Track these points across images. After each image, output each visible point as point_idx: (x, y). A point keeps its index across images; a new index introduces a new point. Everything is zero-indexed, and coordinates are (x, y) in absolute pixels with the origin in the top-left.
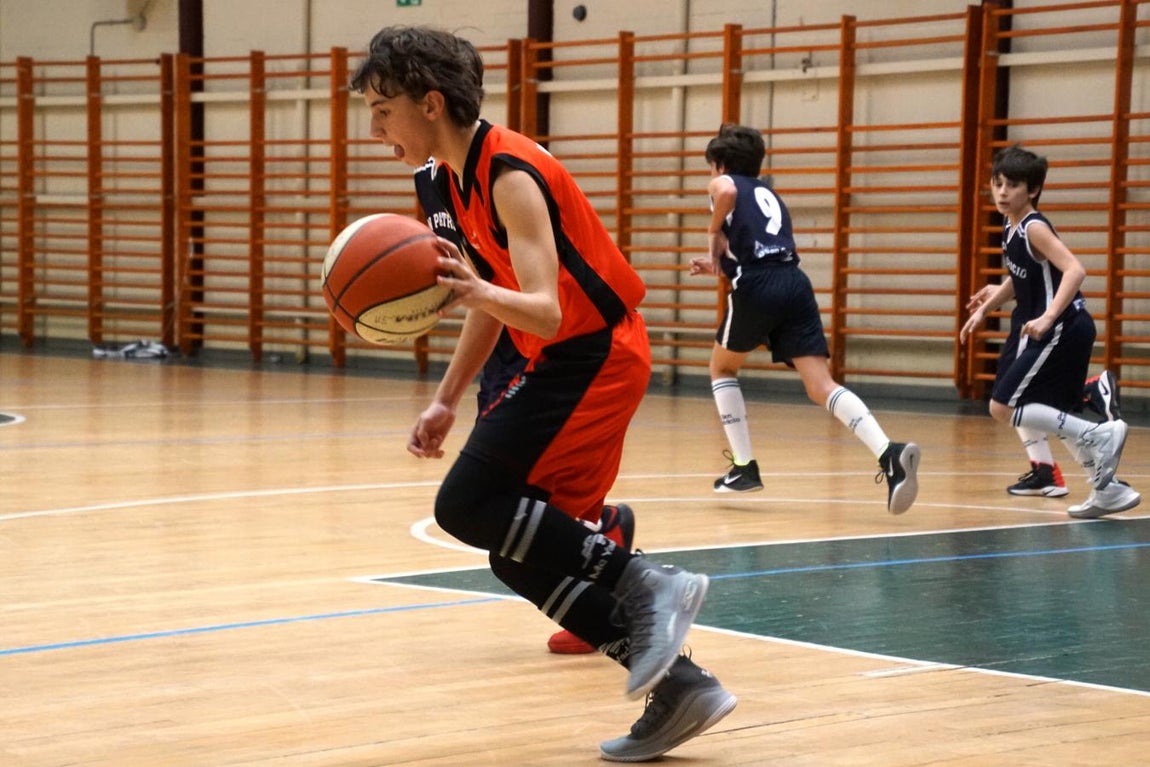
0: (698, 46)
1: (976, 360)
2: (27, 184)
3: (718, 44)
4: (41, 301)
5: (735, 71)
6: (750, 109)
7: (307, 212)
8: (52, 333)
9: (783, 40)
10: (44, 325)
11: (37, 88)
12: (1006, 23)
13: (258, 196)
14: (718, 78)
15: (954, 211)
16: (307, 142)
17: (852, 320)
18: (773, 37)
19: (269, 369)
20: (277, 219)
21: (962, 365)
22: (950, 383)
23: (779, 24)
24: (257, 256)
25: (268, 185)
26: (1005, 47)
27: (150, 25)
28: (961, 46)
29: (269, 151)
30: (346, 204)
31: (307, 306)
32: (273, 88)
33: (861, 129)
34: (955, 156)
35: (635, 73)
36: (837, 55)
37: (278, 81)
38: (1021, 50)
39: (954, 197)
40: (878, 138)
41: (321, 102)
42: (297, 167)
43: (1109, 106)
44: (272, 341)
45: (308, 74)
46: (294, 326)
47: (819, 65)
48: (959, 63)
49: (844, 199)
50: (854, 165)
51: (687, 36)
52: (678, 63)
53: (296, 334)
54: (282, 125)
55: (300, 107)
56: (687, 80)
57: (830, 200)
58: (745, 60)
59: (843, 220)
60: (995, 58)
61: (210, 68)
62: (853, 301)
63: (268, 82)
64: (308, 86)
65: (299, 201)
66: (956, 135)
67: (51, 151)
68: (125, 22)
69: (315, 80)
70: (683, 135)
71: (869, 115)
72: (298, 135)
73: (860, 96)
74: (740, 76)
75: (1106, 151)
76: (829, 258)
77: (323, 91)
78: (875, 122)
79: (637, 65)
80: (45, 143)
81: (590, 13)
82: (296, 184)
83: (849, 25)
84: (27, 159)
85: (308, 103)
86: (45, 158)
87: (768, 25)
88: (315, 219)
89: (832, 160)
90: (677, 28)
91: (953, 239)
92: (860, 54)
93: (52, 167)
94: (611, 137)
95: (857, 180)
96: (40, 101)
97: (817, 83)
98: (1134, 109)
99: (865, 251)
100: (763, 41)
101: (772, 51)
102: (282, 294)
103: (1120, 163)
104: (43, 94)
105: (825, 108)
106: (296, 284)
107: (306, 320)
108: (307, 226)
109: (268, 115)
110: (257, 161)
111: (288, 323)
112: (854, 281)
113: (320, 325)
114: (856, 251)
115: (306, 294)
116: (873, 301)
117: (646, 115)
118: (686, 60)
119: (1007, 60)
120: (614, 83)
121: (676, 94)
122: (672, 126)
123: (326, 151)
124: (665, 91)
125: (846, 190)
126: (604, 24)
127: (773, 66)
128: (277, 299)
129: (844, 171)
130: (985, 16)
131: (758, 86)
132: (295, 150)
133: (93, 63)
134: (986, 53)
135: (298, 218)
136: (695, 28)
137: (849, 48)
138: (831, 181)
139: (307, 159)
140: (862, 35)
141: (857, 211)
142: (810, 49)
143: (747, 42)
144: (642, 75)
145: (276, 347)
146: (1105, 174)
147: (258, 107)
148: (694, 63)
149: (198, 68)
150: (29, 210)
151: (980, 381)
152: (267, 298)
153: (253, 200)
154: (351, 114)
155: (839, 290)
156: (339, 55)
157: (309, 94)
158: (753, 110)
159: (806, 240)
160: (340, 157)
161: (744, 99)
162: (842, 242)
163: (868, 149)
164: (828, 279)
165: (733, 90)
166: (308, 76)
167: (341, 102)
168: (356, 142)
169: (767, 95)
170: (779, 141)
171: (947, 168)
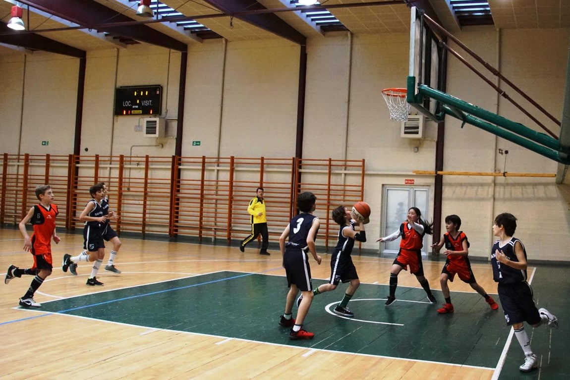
0: (113, 159)
1: (173, 229)
3: (118, 159)
5: (122, 165)
6: (125, 172)
7: (17, 191)
9: (133, 159)
12: (180, 160)
14: (118, 166)
15: (169, 197)
16: (18, 175)
17: (147, 220)
18: (131, 158)
20: (9, 192)
21: (170, 230)
22: (168, 234)
23: (132, 155)
25: (7, 184)
26: (180, 164)
28: (171, 163)
29: (7, 176)
30: (27, 189)
31: (16, 213)
32: (9, 162)
33: (149, 179)
34: (169, 186)
35: (99, 164)
36: (145, 163)
37: (11, 160)
38: (183, 165)
39: (169, 195)
40: (153, 181)
41: (22, 166)
42: (15, 180)
43: (200, 178)
44: (6, 221)
46: (12, 217)
47: (141, 165)
48: (170, 167)
49: (146, 194)
50: (148, 187)
51: (111, 157)
52: (109, 162)
53: (13, 219)
54: (12, 170)
55: (16, 166)
56: (111, 166)
57: (143, 194)
58: (124, 163)
59: (145, 198)
60: (178, 167)
62: (147, 216)
63: (8, 160)
64: (18, 162)
65: (15, 188)
66: (170, 182)
69: (20, 161)
70: (110, 178)
71: (151, 176)
72: (15, 173)
73: (149, 172)
75: (200, 187)
76: (143, 206)
77: (22, 163)
78: (153, 178)
79: (99, 162)
81: (89, 151)
82: (14, 184)
83: (147, 157)
85: (18, 166)
87: (129, 155)
88: (19, 193)
89: (143, 185)
90: (109, 155)
91: (169, 203)
92: (149, 163)
94: (93, 177)
95: (148, 190)
97: (141, 169)
98: (205, 179)
99: (150, 205)
100: (128, 159)
101: (130, 161)
102: (9, 210)
103: (202, 190)
105: (142, 174)
106: (13, 207)
107: (15, 216)
108: (16, 194)
109: (8, 168)
110: (4, 179)
111: (11, 216)
112: (147, 211)
113: (19, 217)
114: (149, 205)
115: (16, 210)
116: (152, 216)
117: (102, 173)
118: (111, 162)
119: (180, 167)
120: (94, 166)
121: (108, 169)
122: (107, 176)
123: (22, 177)
124: (106, 168)
125: (146, 192)
126: (92, 152)
127: (130, 164)
128: (7, 211)
129: (146, 188)
130: (176, 158)
131: (127, 168)
132: (15, 176)
134: (176, 165)
135: (15, 192)
136: (113, 155)
137: (147, 162)
138: (143, 190)
139: (17, 179)
140: (150, 159)
141: (148, 196)
142: (139, 161)
143: (124, 159)
144: (101, 164)
145: (8, 222)
146: (199, 192)
147: (5, 166)
148: (113, 163)
151: (174, 233)
153: (3, 188)
154: (29, 168)
155: (144, 213)
156: (27, 155)
157: (18, 164)
158: (126, 173)
159: (137, 202)
160: (26, 179)
161: (124, 171)
162: (145, 203)
163: (151, 183)
164: (141, 210)
165: (121, 169)
166: (19, 159)
167: (27, 166)
168: (31, 175)
169: (129, 170)
170: (131, 180)
171: (168, 188)
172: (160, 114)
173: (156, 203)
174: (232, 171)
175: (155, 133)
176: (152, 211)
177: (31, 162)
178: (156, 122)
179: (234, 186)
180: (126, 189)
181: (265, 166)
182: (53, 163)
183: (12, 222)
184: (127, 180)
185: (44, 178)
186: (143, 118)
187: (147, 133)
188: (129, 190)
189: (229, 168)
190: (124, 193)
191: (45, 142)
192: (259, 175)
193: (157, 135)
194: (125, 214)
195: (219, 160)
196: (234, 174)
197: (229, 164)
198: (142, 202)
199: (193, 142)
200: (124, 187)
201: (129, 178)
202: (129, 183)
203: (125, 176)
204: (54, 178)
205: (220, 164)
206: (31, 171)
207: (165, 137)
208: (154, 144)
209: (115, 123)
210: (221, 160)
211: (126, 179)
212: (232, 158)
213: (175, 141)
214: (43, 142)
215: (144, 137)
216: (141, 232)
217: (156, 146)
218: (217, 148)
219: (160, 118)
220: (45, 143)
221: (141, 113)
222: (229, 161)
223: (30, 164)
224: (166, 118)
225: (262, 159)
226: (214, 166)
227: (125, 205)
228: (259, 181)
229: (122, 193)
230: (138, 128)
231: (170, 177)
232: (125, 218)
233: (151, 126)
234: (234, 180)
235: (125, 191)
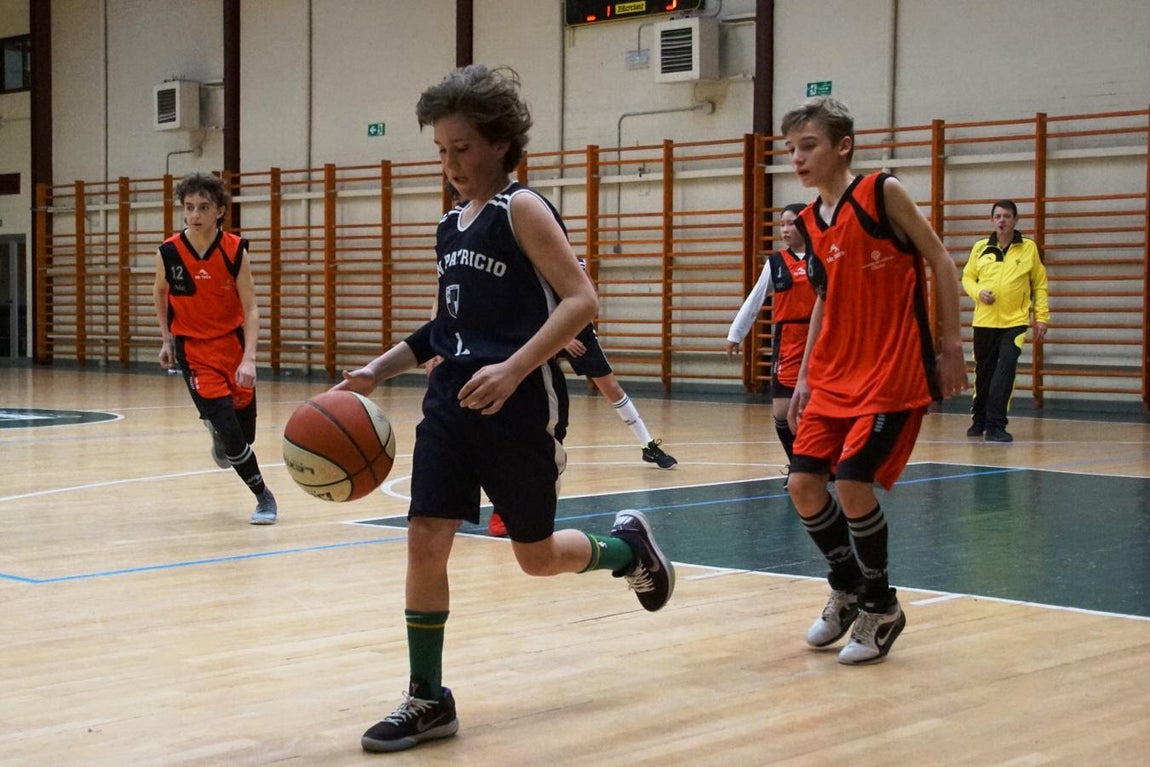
0: (569, 159)
1: (756, 367)
2: (124, 260)
3: (583, 159)
4: (134, 338)
5: (595, 176)
6: (605, 200)
7: (309, 274)
8: (141, 359)
9: (625, 155)
10: (136, 354)
11: (131, 197)
12: (769, 145)
13: (276, 264)
14: (584, 181)
15: (741, 268)
16: (309, 227)
17: (675, 341)
18: (619, 154)
19: (285, 381)
20: (289, 279)
21: (747, 370)
22: (740, 382)
23: (623, 145)
24: (276, 304)
25: (283, 257)
26: (769, 161)
27: (204, 154)
28: (741, 160)
29: (283, 234)
30: (335, 268)
31: (309, 337)
32: (286, 192)
33: (678, 214)
34: (740, 232)
35: (528, 178)
36: (661, 165)
37: (290, 187)
38: (778, 163)
39: (740, 259)
40: (690, 220)
41: (318, 200)
42: (302, 244)
44: (286, 361)
45: (309, 182)
46: (302, 351)
47: (650, 172)
48: (740, 171)
49: (669, 260)
50: (675, 238)
51: (562, 153)
52: (557, 171)
53: (303, 356)
54: (292, 216)
55: (304, 203)
56: (563, 182)
57: (660, 261)
58: (601, 168)
59: (668, 274)
60: (764, 168)
61: (244, 180)
62: (676, 328)
63: (282, 188)
64: (309, 190)
65: (303, 267)
66: (740, 218)
67: (141, 238)
68: (189, 152)
69: (314, 186)
71: (684, 204)
72: (303, 222)
73: (677, 192)
74: (599, 179)
76: (660, 300)
77: (319, 193)
78: (688, 210)
79: (529, 172)
80: (136, 233)
82: (301, 255)
83: (669, 146)
84: (125, 244)
85: (309, 201)
86: (136, 243)
87: (616, 146)
88: (314, 279)
89: (660, 234)
90: (556, 148)
92: (676, 165)
93: (140, 248)
95: (677, 248)
96: (133, 205)
97: (649, 183)
99: (683, 295)
100: (613, 156)
101: (619, 163)
102: (293, 330)
104: (135, 201)
105: (655, 200)
106: (302, 323)
107: (309, 347)
108: (309, 284)
109: (283, 210)
110: (276, 241)
111: (296, 349)
112: (676, 315)
113: (319, 350)
114: (677, 295)
115: (309, 329)
119: (771, 169)
121: (556, 191)
123: (321, 233)
124: (548, 189)
125: (670, 254)
127: (619, 173)
128: (289, 333)
129: (668, 241)
130: (756, 141)
131: (610, 186)
132: (300, 233)
133: (168, 179)
134: (758, 165)
135: (303, 278)
136: (567, 148)
137: (669, 161)
138: (660, 248)
139: (309, 239)
140: (677, 152)
141: (677, 269)
142: (644, 161)
143: (602, 157)
144: (533, 179)
145: (289, 366)
147: (276, 205)
148: (567, 171)
149: (236, 180)
150: (126, 277)
151: (760, 380)
152: (282, 332)
153: (273, 267)
154: (338, 208)
155: (667, 321)
156: (330, 169)
157: (310, 195)
158: (607, 202)
159: (644, 288)
160: (331, 237)
161: (601, 195)
162: (668, 289)
163: (684, 227)
164: (659, 314)
165: (594, 189)
166: (309, 183)
167: (331, 200)
168: (342, 227)
169: (616, 193)
170: (625, 222)
171: (735, 240)
172: (703, 7)
173: (701, 287)
174: (939, 169)
175: (689, 68)
176: (689, 314)
177: (342, 188)
178: (689, 31)
179: (948, 219)
180: (610, 250)
181: (1050, 142)
182: (401, 185)
183: (299, 366)
184: (612, 223)
185: (379, 231)
186: (651, 24)
187: (665, 70)
188: (618, 253)
189: (928, 161)
190: (605, 263)
191: (376, 126)
192: (1030, 175)
193: (695, 73)
194: (610, 328)
195: (893, 138)
196: (947, 178)
197: (929, 148)
198: (658, 288)
199: (809, 85)
200: (606, 243)
201: (619, 216)
202: (619, 229)
203: (605, 210)
204: (406, 230)
205: (900, 151)
206: (344, 214)
207: (720, 77)
208: (688, 103)
209: (569, 50)
210: (902, 137)
211: (609, 220)
212: (939, 126)
213: (752, 86)
214: (370, 127)
215: (656, 85)
216: (659, 380)
217: (692, 109)
218: (886, 96)
219: (700, 18)
220: (376, 130)
221: (644, 9)
222: (928, 135)
223: (341, 194)
224: (719, 16)
225: (1042, 120)
226: (881, 159)
227: (610, 299)
228: (1032, 195)
229: (597, 263)
230: (637, 57)
231: (739, 204)
232: (610, 339)
233: (677, 45)
234: (947, 197)
235: (606, 256)
